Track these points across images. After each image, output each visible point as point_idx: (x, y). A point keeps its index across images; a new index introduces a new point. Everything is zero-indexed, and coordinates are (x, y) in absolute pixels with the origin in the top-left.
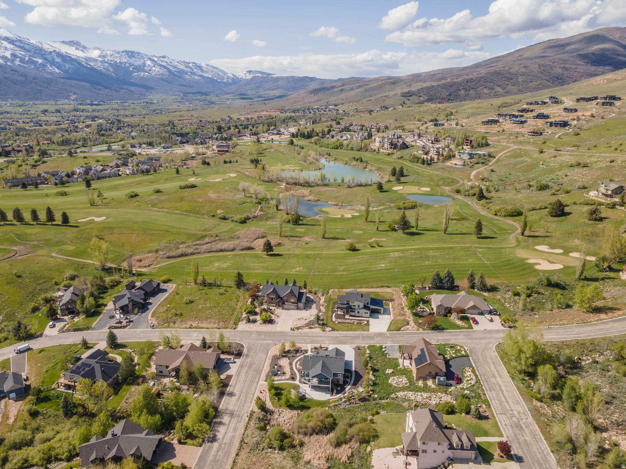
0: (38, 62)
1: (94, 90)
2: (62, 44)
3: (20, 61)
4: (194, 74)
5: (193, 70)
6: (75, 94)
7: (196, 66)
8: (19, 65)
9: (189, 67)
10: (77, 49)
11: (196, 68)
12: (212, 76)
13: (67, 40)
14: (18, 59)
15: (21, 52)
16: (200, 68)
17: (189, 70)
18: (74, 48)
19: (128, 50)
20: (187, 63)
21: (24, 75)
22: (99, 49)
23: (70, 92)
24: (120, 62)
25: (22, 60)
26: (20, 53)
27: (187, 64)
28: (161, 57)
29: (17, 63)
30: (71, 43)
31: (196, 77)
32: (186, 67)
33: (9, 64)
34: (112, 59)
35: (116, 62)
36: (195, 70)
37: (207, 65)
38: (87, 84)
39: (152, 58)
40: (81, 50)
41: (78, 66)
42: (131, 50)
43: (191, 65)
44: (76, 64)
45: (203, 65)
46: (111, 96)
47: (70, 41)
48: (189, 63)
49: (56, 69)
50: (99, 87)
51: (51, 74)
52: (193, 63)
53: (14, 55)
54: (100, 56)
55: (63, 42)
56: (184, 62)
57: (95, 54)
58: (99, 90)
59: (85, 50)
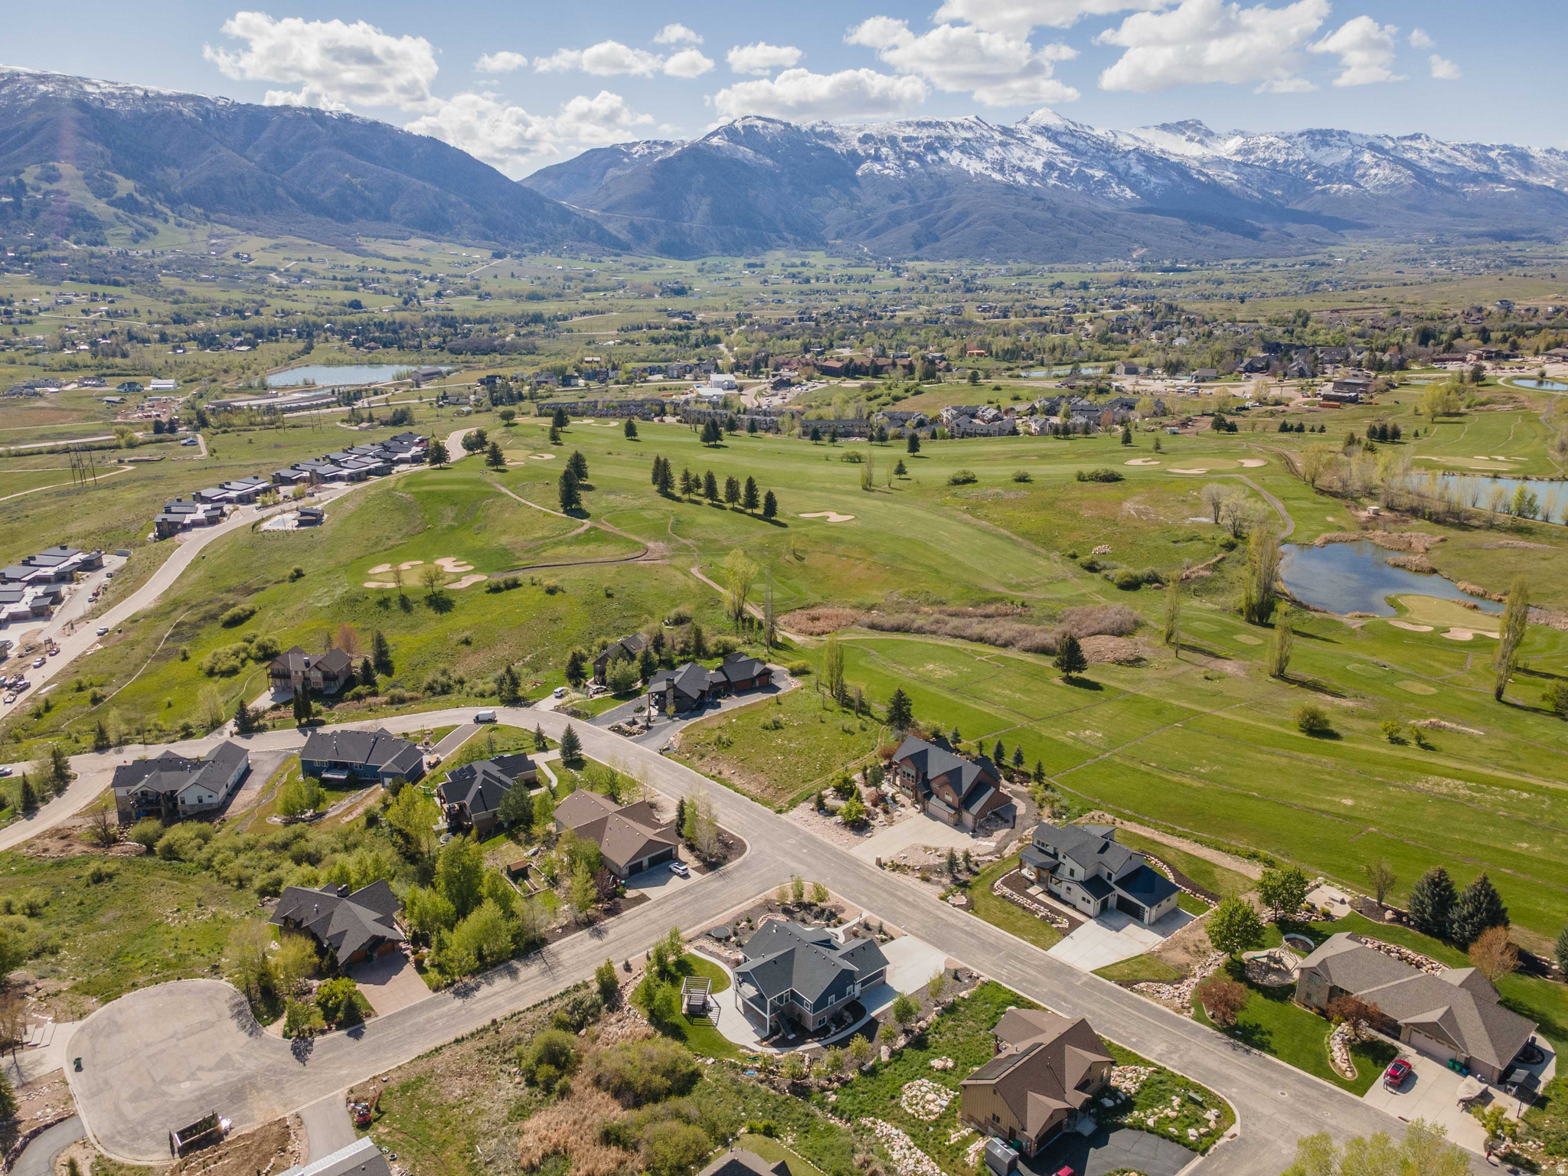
0: (1093, 177)
1: (1191, 236)
2: (1160, 132)
3: (1059, 178)
4: (1498, 179)
5: (1496, 167)
6: (1145, 245)
7: (1512, 154)
8: (1055, 186)
9: (1487, 160)
10: (1190, 139)
11: (1509, 162)
12: (1557, 185)
13: (1173, 120)
14: (1056, 174)
15: (1065, 158)
16: (1523, 159)
17: (1484, 168)
18: (1184, 138)
19: (1315, 127)
20: (1483, 148)
21: (1053, 209)
22: (1242, 133)
23: (1136, 241)
24: (1286, 161)
25: (1063, 175)
26: (1064, 159)
27: (1481, 152)
28: (1405, 138)
29: (1051, 182)
30: (1180, 127)
31: (1502, 189)
32: (1477, 160)
33: (1035, 184)
34: (1267, 155)
35: (1275, 162)
36: (1504, 168)
37: (1549, 151)
38: (1180, 222)
39: (1378, 142)
40: (1201, 142)
41: (1178, 179)
42: (1324, 127)
43: (1493, 154)
44: (1174, 175)
45: (1536, 151)
46: (1227, 247)
47: (1179, 123)
48: (1491, 149)
49: (1127, 191)
50: (1205, 227)
51: (1115, 201)
52: (1505, 147)
53: (1050, 166)
54: (1238, 152)
55: (1165, 127)
56: (1473, 146)
57: (1229, 148)
58: (1205, 234)
59: (1207, 141)
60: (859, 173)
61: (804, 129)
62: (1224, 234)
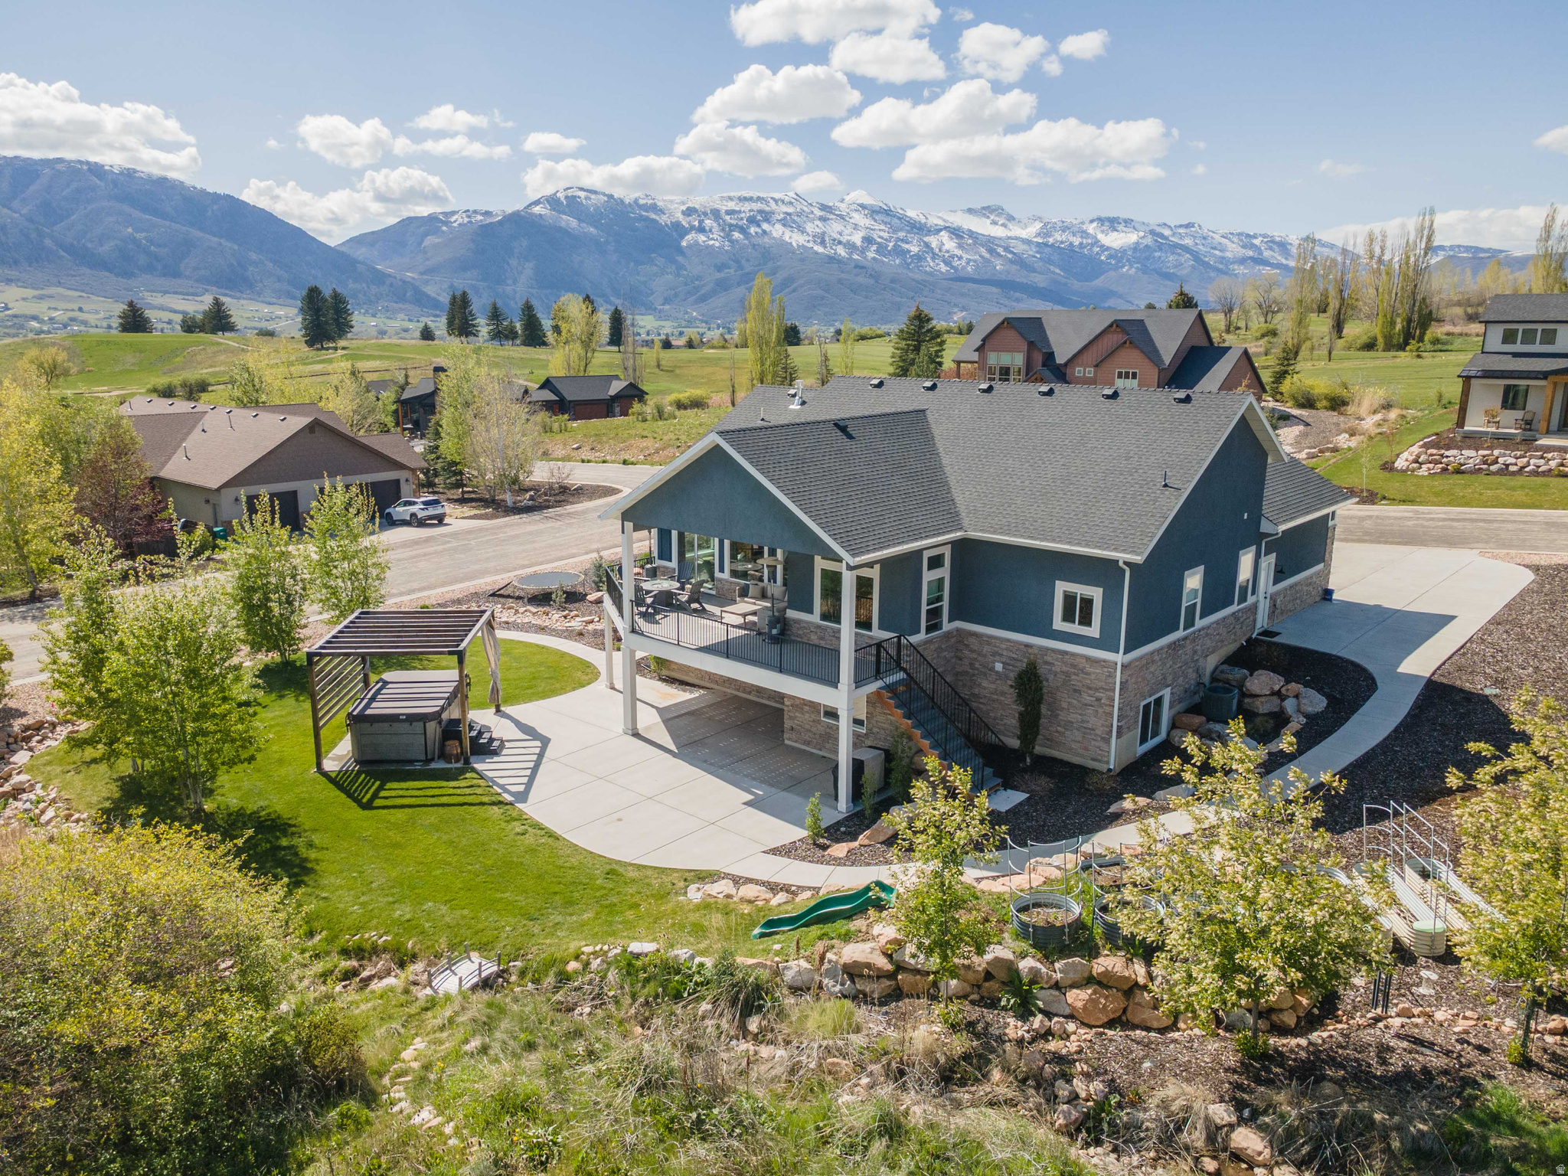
0: (909, 251)
1: (1007, 302)
2: (967, 215)
3: (877, 251)
4: (1265, 262)
5: (1261, 252)
6: (964, 309)
7: (1273, 242)
8: (874, 259)
9: (1253, 246)
10: (994, 223)
11: (1271, 249)
13: (977, 206)
14: (874, 247)
15: (882, 234)
16: (1282, 246)
17: (1251, 253)
18: (988, 221)
19: (1104, 215)
20: (1248, 236)
21: (876, 276)
22: (1040, 219)
23: (955, 305)
24: (1081, 244)
25: (881, 249)
26: (881, 232)
27: (1246, 240)
28: (1181, 226)
29: (871, 255)
30: (986, 211)
31: (1267, 270)
32: (1244, 247)
33: (855, 257)
34: (1064, 238)
35: (1071, 244)
36: (1267, 254)
37: (1304, 239)
38: (994, 290)
39: (1159, 230)
40: (1003, 225)
41: (987, 255)
42: (1111, 215)
43: (1257, 242)
44: (983, 251)
45: (1292, 238)
47: (984, 208)
48: (1255, 237)
49: (942, 265)
50: (1018, 295)
51: (931, 274)
52: (1265, 236)
53: (868, 240)
54: (1038, 235)
55: (970, 211)
56: (1239, 234)
57: (1030, 231)
58: (1018, 300)
59: (1010, 225)
60: (684, 244)
61: (627, 201)
62: (1035, 301)
